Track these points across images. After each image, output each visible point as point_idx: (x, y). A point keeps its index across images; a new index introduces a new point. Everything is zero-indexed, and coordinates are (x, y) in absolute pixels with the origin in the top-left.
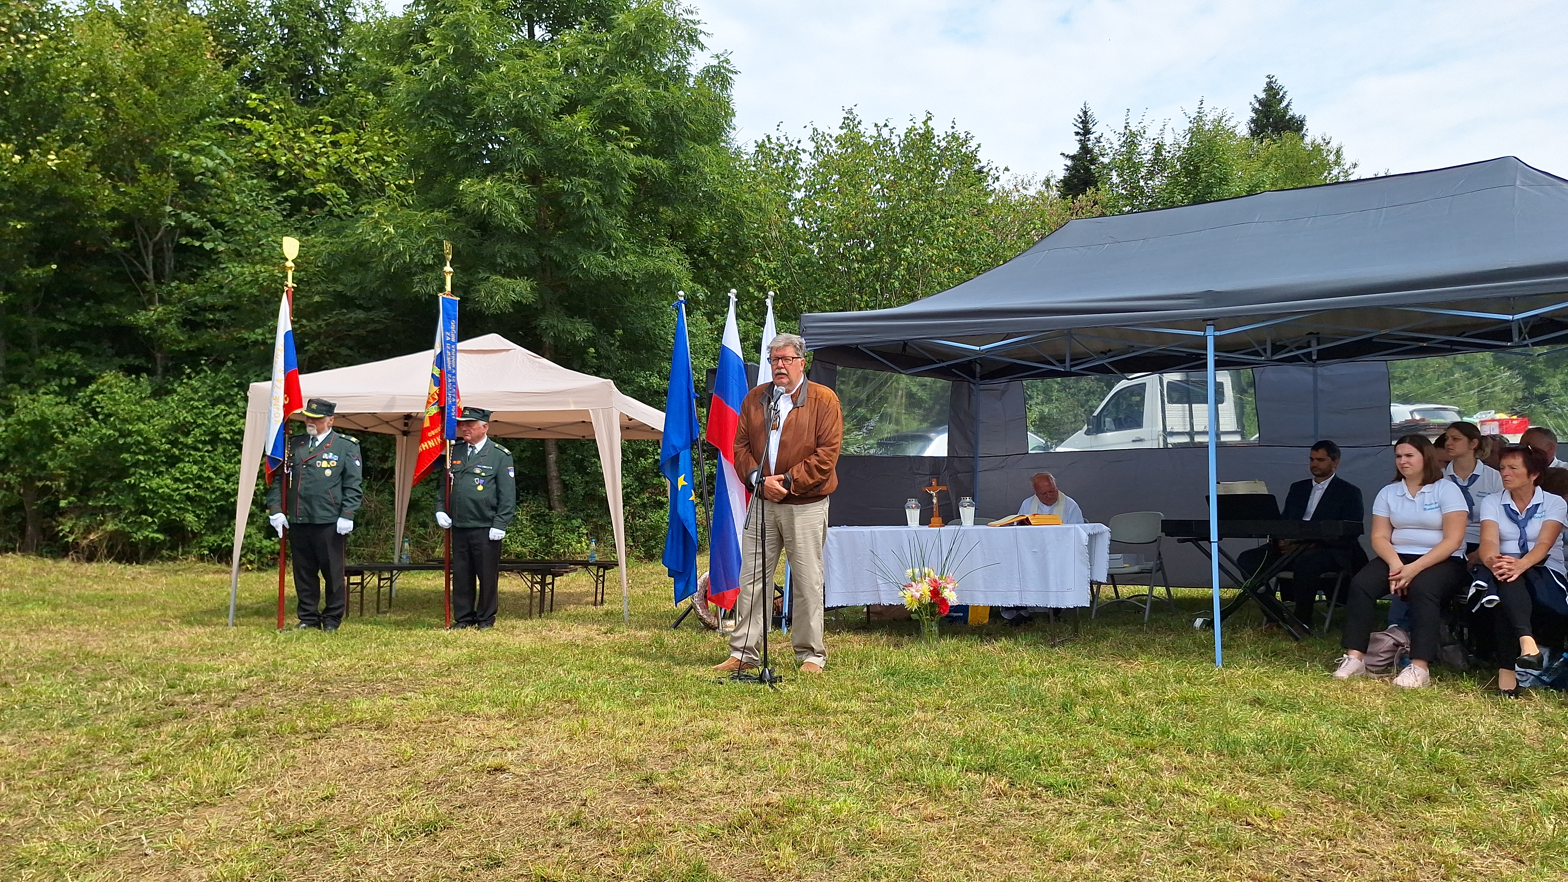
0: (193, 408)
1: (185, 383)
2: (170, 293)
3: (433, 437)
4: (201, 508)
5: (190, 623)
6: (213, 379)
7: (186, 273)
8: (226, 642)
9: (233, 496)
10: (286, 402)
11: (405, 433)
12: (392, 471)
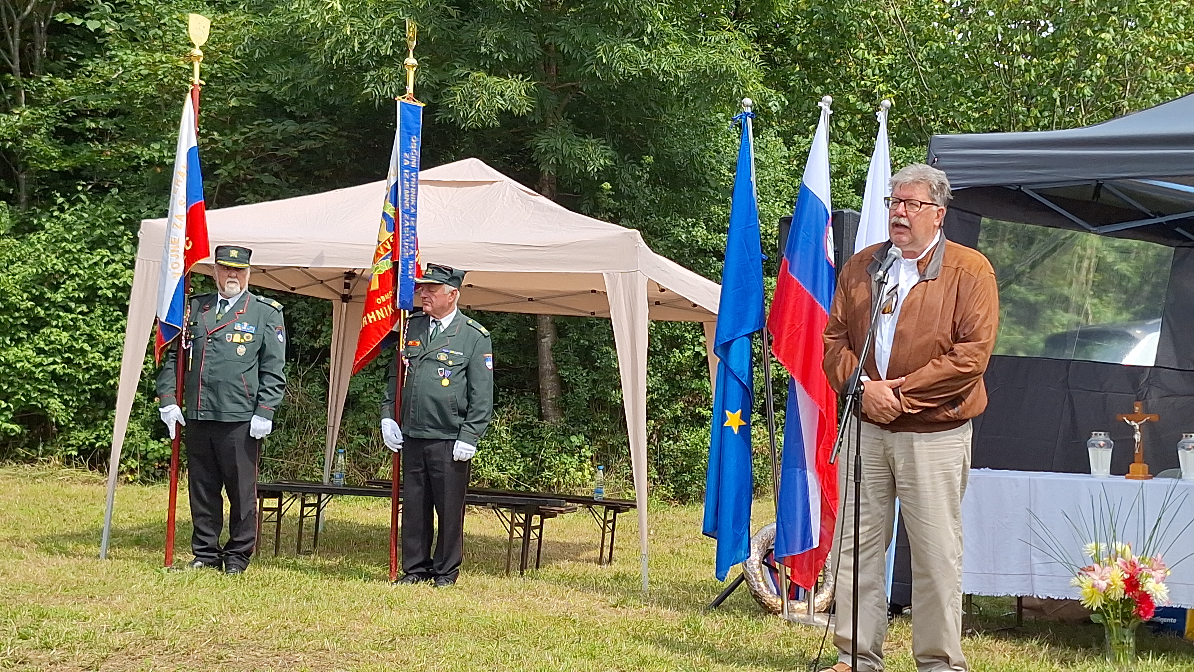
0: (66, 252)
1: (57, 217)
2: (40, 91)
3: (384, 304)
4: (70, 392)
5: (49, 551)
6: (92, 212)
7: (62, 63)
8: (96, 580)
9: (112, 378)
10: (188, 248)
11: (345, 298)
12: (326, 352)
